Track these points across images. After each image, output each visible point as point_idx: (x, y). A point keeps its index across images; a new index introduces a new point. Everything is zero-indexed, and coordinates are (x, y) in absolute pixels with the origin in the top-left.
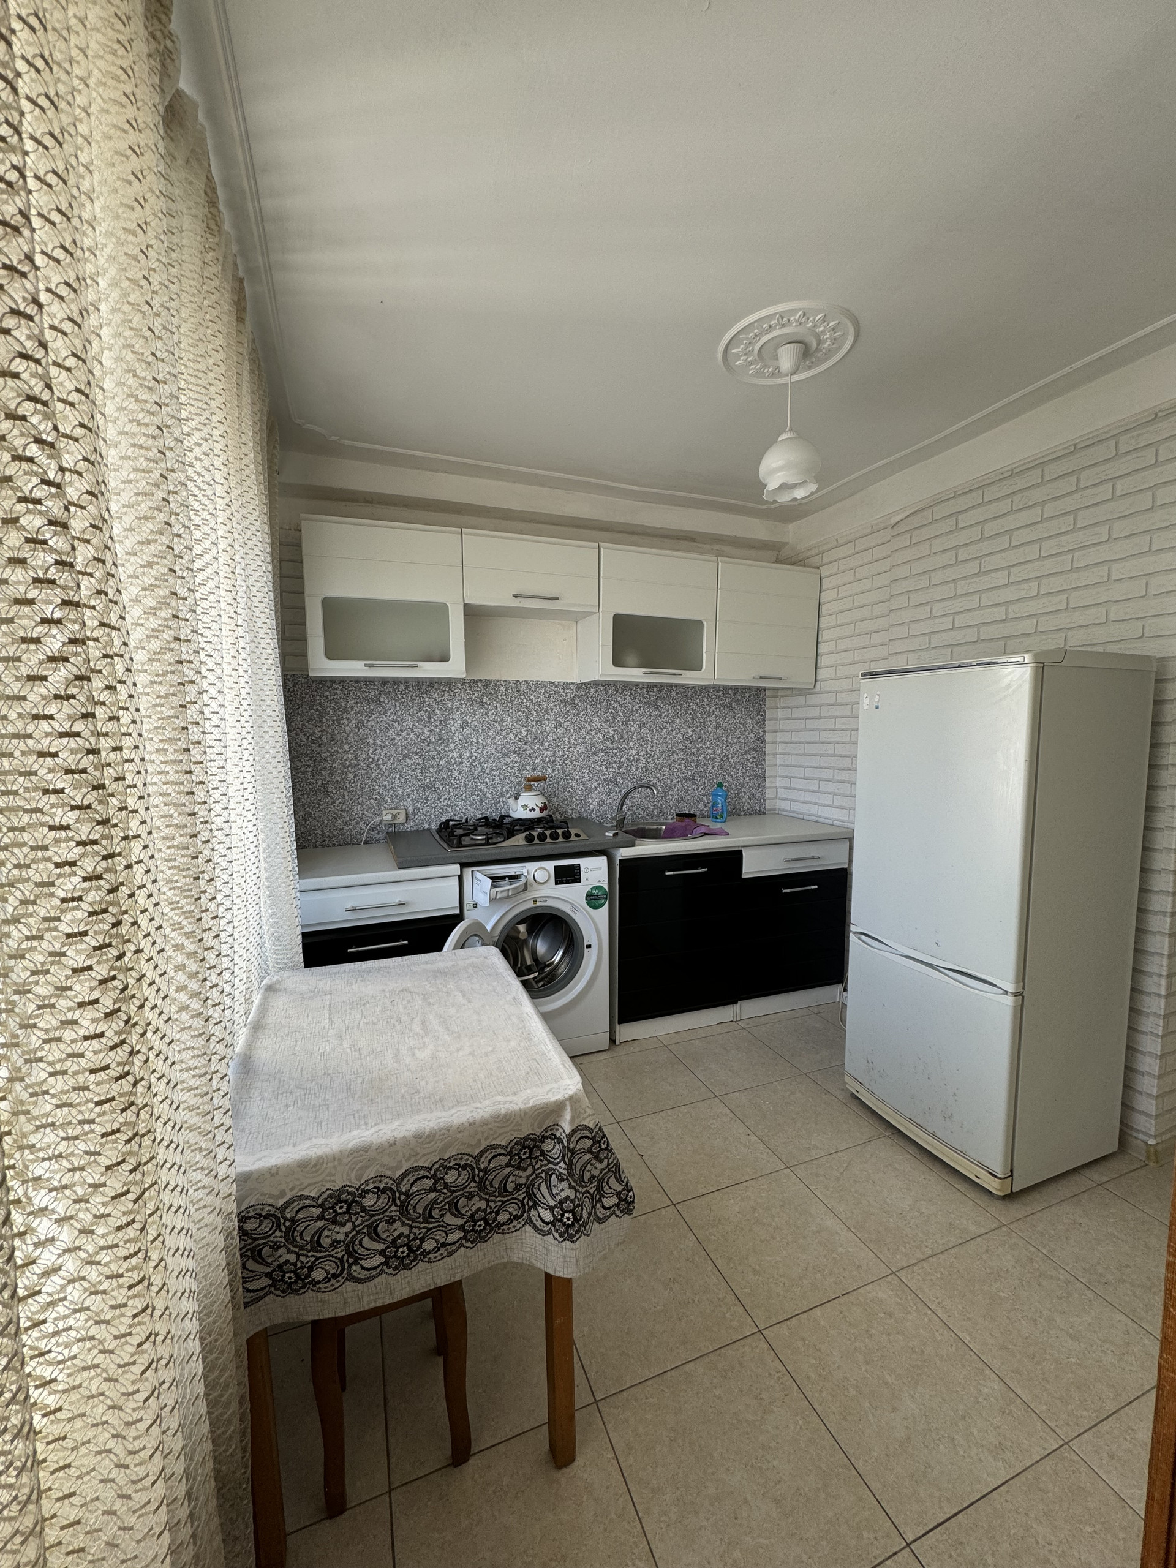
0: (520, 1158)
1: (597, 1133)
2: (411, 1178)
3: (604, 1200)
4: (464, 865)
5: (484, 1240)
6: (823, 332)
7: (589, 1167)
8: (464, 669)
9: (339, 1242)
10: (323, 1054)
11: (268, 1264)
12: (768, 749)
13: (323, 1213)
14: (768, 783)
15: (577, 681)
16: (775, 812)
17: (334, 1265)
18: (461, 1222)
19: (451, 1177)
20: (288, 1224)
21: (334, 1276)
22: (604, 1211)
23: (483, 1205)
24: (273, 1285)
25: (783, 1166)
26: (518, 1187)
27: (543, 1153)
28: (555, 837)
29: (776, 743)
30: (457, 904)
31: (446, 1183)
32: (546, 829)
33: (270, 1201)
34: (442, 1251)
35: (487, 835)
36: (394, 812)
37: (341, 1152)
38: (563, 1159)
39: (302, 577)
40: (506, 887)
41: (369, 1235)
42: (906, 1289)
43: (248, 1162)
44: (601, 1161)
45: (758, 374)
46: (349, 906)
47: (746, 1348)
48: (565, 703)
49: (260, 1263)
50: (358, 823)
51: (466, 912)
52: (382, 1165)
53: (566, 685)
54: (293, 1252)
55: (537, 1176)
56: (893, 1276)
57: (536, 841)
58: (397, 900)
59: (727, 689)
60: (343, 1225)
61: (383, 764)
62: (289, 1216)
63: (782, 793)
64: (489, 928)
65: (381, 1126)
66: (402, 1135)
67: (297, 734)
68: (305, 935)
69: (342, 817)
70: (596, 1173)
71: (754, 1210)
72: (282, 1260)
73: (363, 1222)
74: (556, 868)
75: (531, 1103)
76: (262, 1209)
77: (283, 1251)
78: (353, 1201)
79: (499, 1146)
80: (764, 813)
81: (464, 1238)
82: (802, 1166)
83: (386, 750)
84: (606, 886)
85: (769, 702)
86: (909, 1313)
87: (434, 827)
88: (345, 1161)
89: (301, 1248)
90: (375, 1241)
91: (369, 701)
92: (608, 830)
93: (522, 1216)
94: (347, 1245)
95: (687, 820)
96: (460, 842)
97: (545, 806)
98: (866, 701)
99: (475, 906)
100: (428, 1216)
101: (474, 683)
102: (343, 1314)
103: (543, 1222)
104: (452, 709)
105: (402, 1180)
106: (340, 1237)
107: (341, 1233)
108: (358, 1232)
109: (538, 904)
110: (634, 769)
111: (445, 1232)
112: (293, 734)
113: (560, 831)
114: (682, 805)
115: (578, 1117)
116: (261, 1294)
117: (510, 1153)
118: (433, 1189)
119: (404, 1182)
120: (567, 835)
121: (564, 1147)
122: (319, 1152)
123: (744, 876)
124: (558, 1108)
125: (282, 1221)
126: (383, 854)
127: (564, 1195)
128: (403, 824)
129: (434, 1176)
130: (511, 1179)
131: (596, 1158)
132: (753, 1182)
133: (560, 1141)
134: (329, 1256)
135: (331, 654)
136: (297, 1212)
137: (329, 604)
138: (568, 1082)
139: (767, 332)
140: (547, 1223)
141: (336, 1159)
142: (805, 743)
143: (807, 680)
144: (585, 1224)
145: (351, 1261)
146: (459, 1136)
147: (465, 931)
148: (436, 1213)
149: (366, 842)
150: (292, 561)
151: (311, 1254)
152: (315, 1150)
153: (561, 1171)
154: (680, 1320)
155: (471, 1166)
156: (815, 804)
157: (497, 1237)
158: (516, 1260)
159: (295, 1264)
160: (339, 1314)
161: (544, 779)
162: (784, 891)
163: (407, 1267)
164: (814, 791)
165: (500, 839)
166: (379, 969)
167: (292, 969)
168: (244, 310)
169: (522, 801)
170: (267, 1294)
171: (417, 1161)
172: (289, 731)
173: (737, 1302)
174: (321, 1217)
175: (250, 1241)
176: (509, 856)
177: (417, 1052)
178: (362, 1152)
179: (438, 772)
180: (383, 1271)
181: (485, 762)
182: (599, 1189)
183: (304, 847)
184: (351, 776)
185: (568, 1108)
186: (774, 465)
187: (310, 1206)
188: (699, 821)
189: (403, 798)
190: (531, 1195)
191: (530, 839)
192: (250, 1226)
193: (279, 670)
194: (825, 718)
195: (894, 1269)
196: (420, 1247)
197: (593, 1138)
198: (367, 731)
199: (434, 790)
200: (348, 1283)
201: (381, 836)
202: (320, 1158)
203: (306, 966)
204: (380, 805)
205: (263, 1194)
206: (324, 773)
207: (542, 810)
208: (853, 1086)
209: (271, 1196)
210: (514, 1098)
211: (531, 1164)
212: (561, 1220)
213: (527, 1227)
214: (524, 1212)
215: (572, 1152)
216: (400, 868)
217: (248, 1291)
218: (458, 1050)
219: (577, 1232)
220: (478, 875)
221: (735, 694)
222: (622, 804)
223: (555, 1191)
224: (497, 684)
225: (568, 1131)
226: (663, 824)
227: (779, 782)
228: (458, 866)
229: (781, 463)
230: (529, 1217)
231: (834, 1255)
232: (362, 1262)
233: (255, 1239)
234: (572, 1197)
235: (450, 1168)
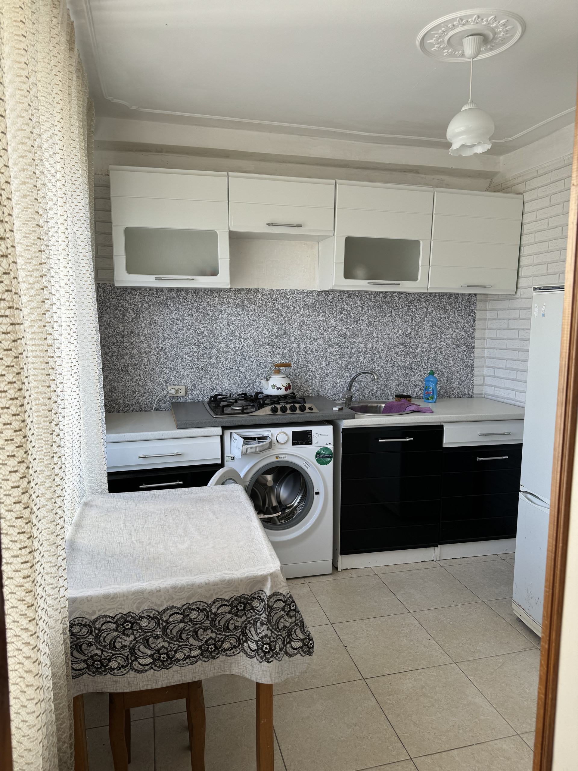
0: (237, 609)
1: (288, 599)
2: (170, 612)
3: (292, 643)
4: (224, 428)
5: (214, 658)
6: (496, 27)
7: (282, 620)
8: (229, 281)
9: (126, 646)
10: (119, 543)
11: (85, 655)
12: (477, 344)
13: (117, 627)
14: (477, 371)
15: (317, 289)
16: (482, 396)
17: (123, 660)
18: (200, 644)
19: (194, 615)
20: (97, 631)
21: (123, 667)
22: (292, 650)
23: (214, 635)
24: (87, 668)
25: (451, 661)
26: (236, 628)
27: (252, 608)
28: (293, 409)
29: (484, 339)
30: (219, 456)
31: (190, 619)
32: (288, 403)
33: (87, 616)
34: (188, 660)
35: (242, 406)
36: (177, 388)
37: (128, 592)
38: (265, 612)
39: (110, 211)
40: (255, 445)
41: (144, 644)
42: (525, 745)
43: (74, 593)
44: (291, 617)
45: (450, 55)
46: (141, 454)
47: (399, 767)
48: (308, 306)
49: (80, 653)
50: (150, 395)
51: (226, 463)
52: (152, 603)
53: (309, 293)
54: (99, 649)
55: (249, 622)
56: (517, 737)
57: (279, 412)
58: (176, 452)
59: (442, 295)
60: (128, 636)
61: (169, 351)
62: (97, 627)
63: (488, 381)
64: (242, 475)
65: (153, 582)
66: (164, 586)
67: (106, 328)
68: (109, 474)
69: (138, 390)
70: (287, 624)
71: (423, 687)
72: (93, 653)
73: (140, 636)
74: (294, 433)
75: (246, 575)
76: (82, 621)
77: (93, 647)
78: (134, 622)
79: (224, 600)
80: (472, 397)
81: (201, 654)
82: (466, 663)
83: (171, 341)
84: (332, 448)
85: (479, 305)
86: (522, 759)
87: (206, 399)
88: (130, 597)
89: (104, 647)
90: (147, 648)
91: (159, 304)
92: (336, 405)
93: (238, 646)
94: (131, 649)
95: (403, 400)
96: (223, 411)
97: (289, 386)
98: (536, 310)
99: (233, 458)
100: (179, 638)
101: (238, 291)
102: (128, 691)
103: (251, 650)
104: (221, 311)
105: (164, 613)
106: (127, 643)
107: (128, 640)
108: (137, 642)
109: (279, 459)
110: (362, 358)
111: (190, 649)
112: (103, 328)
113: (297, 406)
114: (401, 388)
115: (276, 586)
116: (81, 672)
117: (231, 605)
118: (182, 621)
119: (165, 615)
120: (303, 409)
121: (265, 604)
122: (115, 591)
123: (445, 446)
124: (262, 579)
125: (93, 629)
126: (168, 419)
127: (264, 634)
128: (183, 397)
129: (183, 613)
130: (232, 622)
131: (288, 614)
132: (426, 670)
133: (263, 600)
134: (120, 654)
135: (131, 270)
136: (102, 625)
137: (130, 233)
138: (272, 565)
139: (452, 29)
140: (253, 651)
141: (125, 596)
142: (507, 339)
143: (508, 286)
144: (277, 653)
145: (133, 658)
146: (199, 590)
147: (223, 475)
148: (184, 636)
149: (156, 410)
150: (102, 198)
151: (110, 651)
152: (113, 590)
153: (263, 619)
154: (356, 747)
155: (206, 610)
156: (513, 390)
157: (222, 658)
158: (234, 673)
159: (100, 656)
160: (125, 691)
161: (289, 365)
162: (478, 459)
163: (166, 667)
164: (513, 380)
165: (252, 410)
166: (159, 496)
167: (101, 493)
168: (73, 42)
169: (272, 382)
170: (84, 673)
171: (172, 603)
172: (100, 326)
173: (398, 740)
174: (116, 630)
175: (75, 639)
176: (258, 423)
177: (179, 546)
178: (140, 594)
179: (210, 358)
180: (152, 668)
181: (245, 351)
182: (289, 635)
183: (110, 412)
184: (145, 360)
185: (269, 580)
186: (457, 130)
187: (109, 622)
188: (413, 401)
189: (183, 377)
190: (244, 634)
191: (274, 410)
192: (76, 630)
193: (93, 280)
194: (523, 319)
195: (518, 732)
196: (174, 656)
197: (285, 602)
198: (158, 327)
199: (207, 372)
200: (131, 672)
201: (167, 405)
202: (116, 594)
203: (109, 492)
204: (166, 382)
205: (83, 612)
206: (125, 357)
207: (286, 389)
208: (517, 612)
209: (88, 613)
210: (236, 572)
211: (245, 614)
212: (262, 649)
213: (242, 654)
214: (240, 644)
215: (271, 608)
216: (178, 428)
217: (73, 669)
218: (205, 545)
219: (271, 657)
220: (235, 436)
221: (449, 298)
222: (350, 386)
223: (259, 631)
224: (256, 291)
225: (268, 594)
226: (383, 403)
227: (486, 371)
228: (220, 429)
229: (462, 129)
230: (243, 648)
231: (477, 720)
232: (140, 660)
233: (78, 639)
234: (269, 635)
235: (193, 610)
